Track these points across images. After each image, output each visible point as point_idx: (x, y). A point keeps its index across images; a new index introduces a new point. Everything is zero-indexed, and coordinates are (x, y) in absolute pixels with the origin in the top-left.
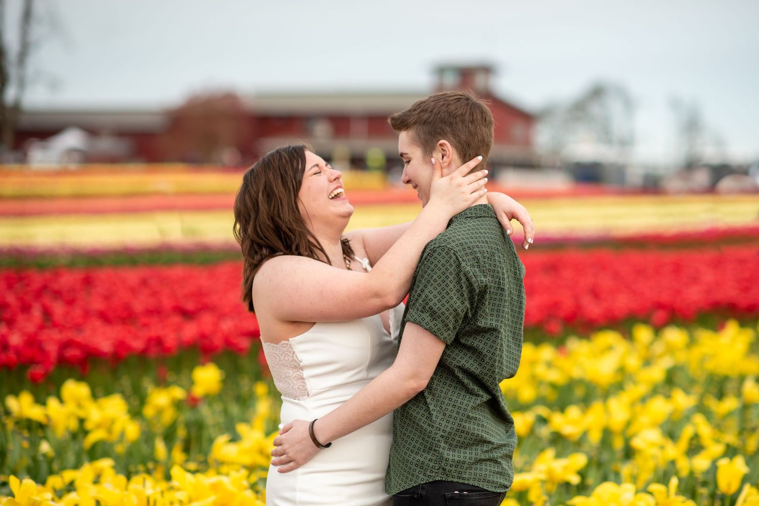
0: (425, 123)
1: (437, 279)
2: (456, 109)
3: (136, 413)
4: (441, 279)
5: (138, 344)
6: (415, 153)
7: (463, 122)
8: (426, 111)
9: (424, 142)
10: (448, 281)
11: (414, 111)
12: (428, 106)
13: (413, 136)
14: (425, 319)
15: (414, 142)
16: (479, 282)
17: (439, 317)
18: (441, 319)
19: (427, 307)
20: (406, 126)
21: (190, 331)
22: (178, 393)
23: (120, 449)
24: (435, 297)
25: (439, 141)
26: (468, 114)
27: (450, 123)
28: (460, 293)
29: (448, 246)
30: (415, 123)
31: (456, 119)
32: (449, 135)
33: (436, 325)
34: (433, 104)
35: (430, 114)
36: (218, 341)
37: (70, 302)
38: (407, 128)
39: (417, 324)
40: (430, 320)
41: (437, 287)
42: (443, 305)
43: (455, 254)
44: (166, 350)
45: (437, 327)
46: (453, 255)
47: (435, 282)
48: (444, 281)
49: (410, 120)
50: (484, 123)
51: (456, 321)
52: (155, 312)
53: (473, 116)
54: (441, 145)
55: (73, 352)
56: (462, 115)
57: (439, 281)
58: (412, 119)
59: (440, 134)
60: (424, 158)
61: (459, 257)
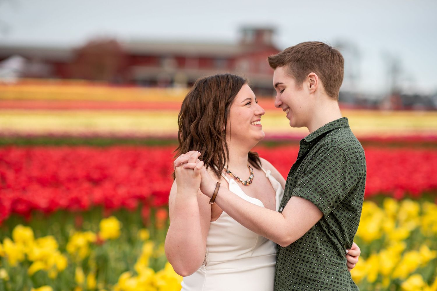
0: (298, 60)
1: (328, 169)
2: (322, 52)
3: (62, 250)
4: (332, 170)
5: (63, 201)
6: (290, 83)
7: (327, 61)
8: (299, 52)
9: (297, 75)
10: (336, 172)
11: (288, 53)
12: (299, 49)
13: (288, 70)
14: (315, 197)
15: (288, 75)
16: (358, 175)
17: (326, 197)
18: (327, 199)
19: (319, 190)
20: (282, 63)
21: (98, 194)
22: (91, 237)
23: (53, 274)
24: (326, 182)
25: (310, 73)
26: (330, 55)
27: (318, 61)
28: (343, 182)
29: (339, 147)
30: (290, 61)
31: (322, 59)
32: (317, 70)
33: (323, 203)
34: (303, 47)
35: (302, 54)
36: (116, 201)
37: (18, 170)
38: (283, 65)
39: (309, 200)
40: (320, 198)
41: (328, 175)
42: (331, 189)
43: (343, 153)
44: (82, 206)
45: (323, 204)
46: (342, 154)
47: (327, 171)
48: (333, 172)
49: (286, 59)
50: (340, 63)
51: (336, 202)
52: (73, 179)
53: (334, 58)
54: (311, 76)
55: (21, 207)
56: (326, 55)
57: (330, 171)
58: (287, 58)
59: (310, 69)
60: (296, 86)
61: (346, 156)
